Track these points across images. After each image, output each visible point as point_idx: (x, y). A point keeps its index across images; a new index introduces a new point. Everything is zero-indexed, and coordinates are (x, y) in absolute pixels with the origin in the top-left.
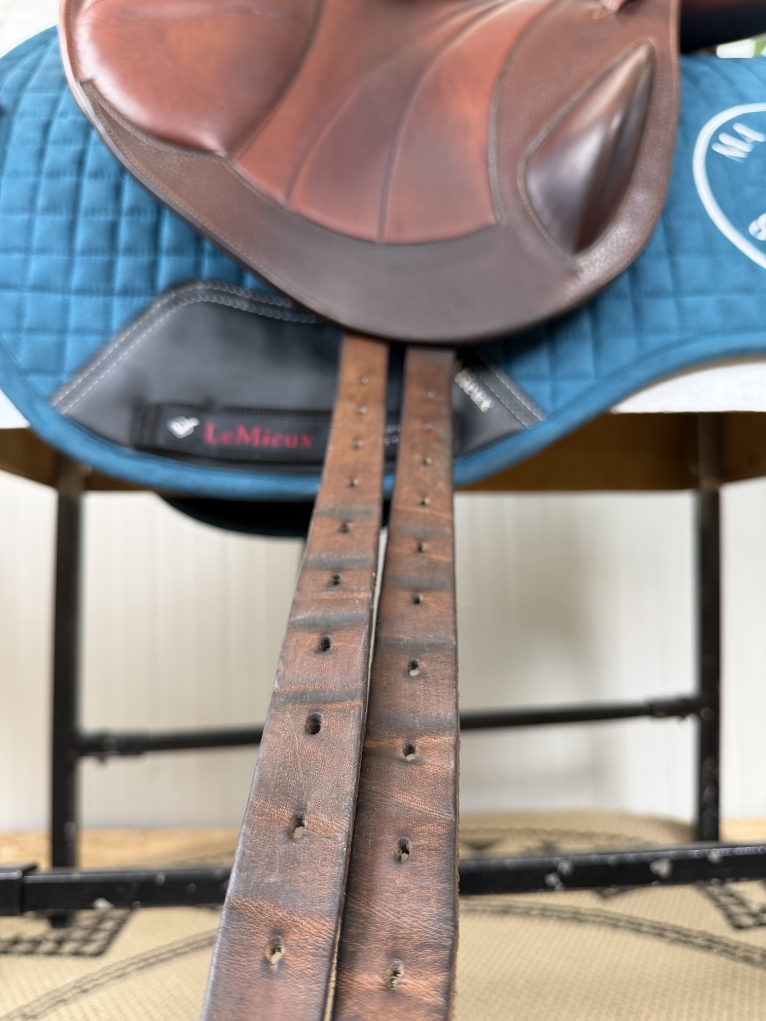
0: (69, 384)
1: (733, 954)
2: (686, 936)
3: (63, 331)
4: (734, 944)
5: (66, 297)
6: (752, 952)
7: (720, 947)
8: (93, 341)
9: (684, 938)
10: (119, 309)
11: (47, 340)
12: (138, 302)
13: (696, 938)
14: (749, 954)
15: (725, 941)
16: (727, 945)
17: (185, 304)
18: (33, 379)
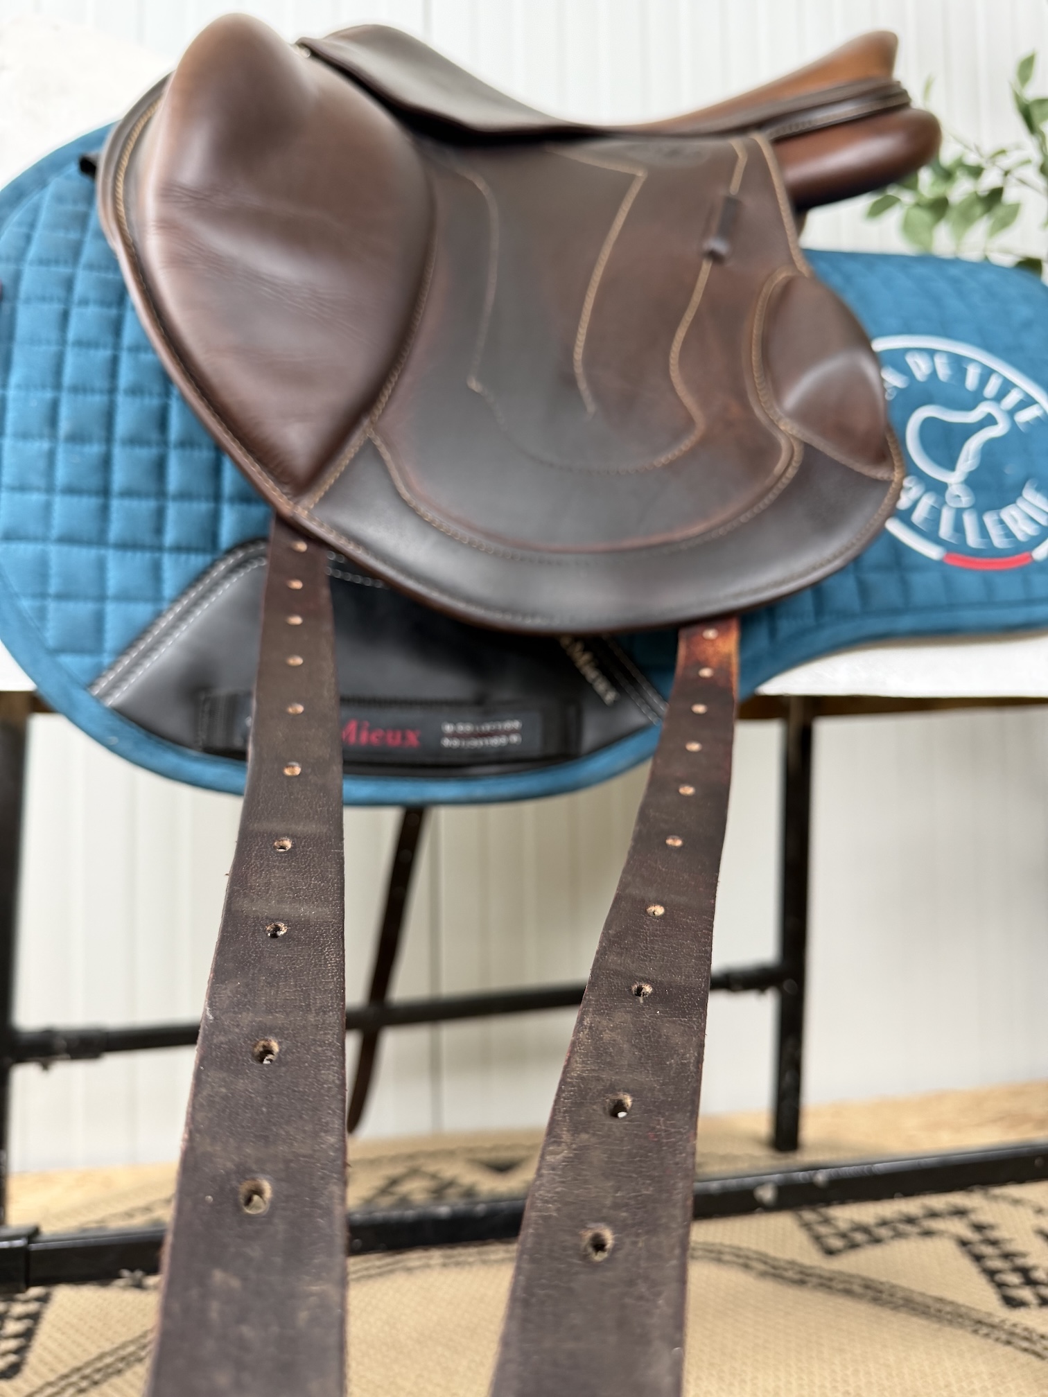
0: (111, 668)
1: (830, 1288)
2: (774, 1267)
3: (102, 598)
4: (827, 1274)
5: (103, 552)
6: (851, 1283)
7: (815, 1280)
8: (142, 611)
9: (772, 1271)
10: (173, 571)
11: (83, 610)
12: (197, 561)
13: (786, 1270)
14: (848, 1286)
15: (818, 1271)
16: (820, 1277)
17: (256, 566)
18: (68, 660)
